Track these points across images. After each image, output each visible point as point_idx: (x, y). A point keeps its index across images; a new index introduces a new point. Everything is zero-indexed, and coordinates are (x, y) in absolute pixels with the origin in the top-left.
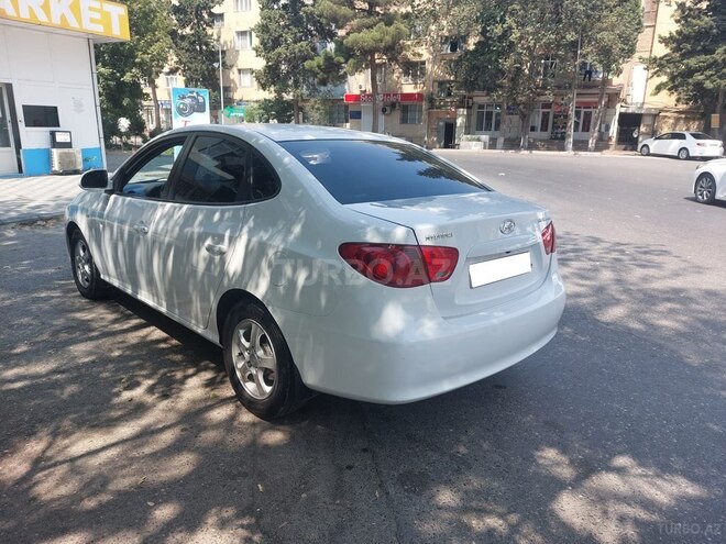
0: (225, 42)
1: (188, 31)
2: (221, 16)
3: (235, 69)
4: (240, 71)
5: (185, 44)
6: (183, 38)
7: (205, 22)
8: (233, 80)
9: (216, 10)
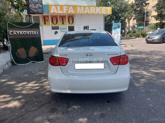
0: (149, 10)
1: (139, 9)
2: (149, 3)
3: (150, 16)
4: (152, 16)
5: (138, 12)
6: (137, 11)
7: (143, 6)
8: (149, 19)
9: (147, 2)
